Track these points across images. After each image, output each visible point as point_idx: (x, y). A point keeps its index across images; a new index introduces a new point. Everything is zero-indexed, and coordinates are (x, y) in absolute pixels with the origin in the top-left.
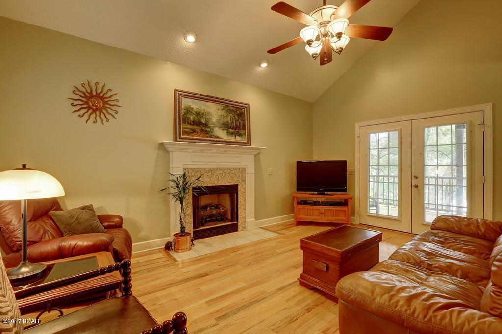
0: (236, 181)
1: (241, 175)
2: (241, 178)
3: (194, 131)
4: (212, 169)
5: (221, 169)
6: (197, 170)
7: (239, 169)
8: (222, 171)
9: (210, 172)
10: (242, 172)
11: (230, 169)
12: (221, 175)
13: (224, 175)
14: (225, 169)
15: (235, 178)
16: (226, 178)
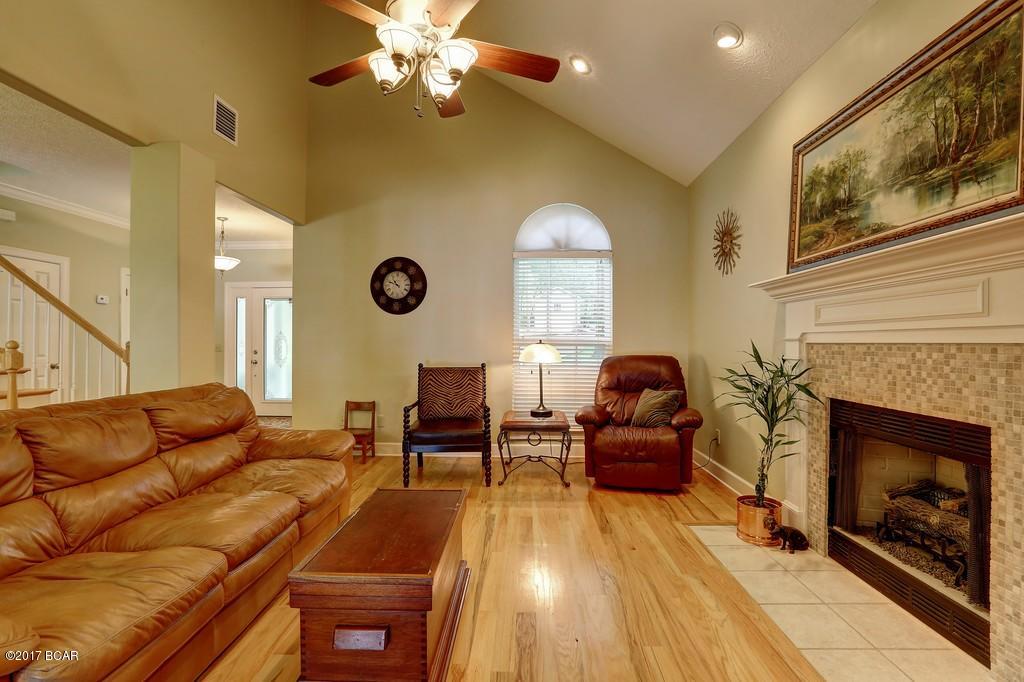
0: (972, 407)
1: (1002, 381)
2: (1001, 392)
3: (821, 236)
4: (873, 349)
5: (903, 347)
6: (836, 348)
7: (994, 349)
8: (909, 354)
9: (868, 358)
10: (1009, 368)
11: (940, 347)
12: (904, 372)
13: (914, 373)
14: (918, 347)
15: (966, 391)
16: (924, 387)
